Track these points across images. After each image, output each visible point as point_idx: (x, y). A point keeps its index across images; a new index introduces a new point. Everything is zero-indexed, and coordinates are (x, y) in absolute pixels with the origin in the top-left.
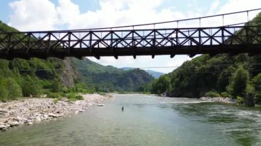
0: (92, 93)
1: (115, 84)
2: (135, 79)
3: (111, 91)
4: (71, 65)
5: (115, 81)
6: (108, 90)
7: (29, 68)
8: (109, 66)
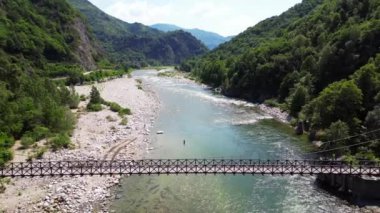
0: (121, 76)
1: (146, 54)
2: (176, 48)
3: (143, 66)
4: (86, 34)
5: (147, 49)
6: (138, 64)
7: (35, 47)
8: (136, 23)
